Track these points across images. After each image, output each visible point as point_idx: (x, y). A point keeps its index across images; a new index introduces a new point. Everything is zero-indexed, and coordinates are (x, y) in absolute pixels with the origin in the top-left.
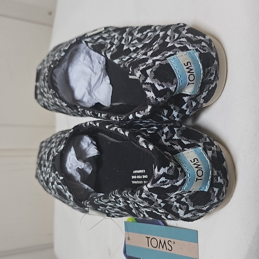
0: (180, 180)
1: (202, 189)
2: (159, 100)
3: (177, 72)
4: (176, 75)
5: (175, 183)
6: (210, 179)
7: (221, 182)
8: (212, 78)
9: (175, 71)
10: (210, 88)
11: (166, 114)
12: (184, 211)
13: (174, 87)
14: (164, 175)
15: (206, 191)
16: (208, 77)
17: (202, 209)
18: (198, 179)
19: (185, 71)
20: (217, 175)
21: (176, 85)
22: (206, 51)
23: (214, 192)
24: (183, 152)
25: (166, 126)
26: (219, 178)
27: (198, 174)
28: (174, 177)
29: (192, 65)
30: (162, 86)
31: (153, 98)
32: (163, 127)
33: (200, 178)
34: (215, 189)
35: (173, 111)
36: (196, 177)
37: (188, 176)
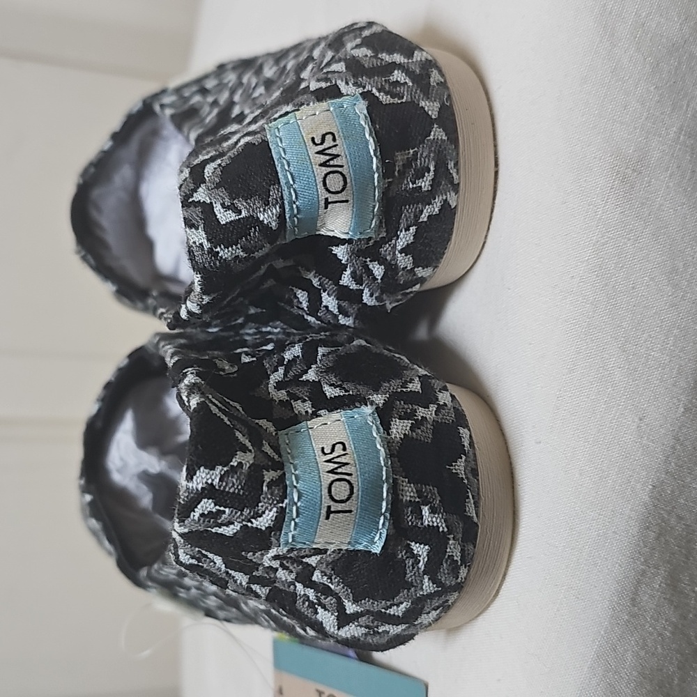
0: (267, 512)
1: (361, 544)
2: (225, 253)
3: (283, 165)
4: (279, 174)
5: (253, 520)
6: (383, 510)
7: (435, 524)
8: (425, 184)
9: (276, 163)
10: (424, 217)
11: (306, 305)
12: (333, 616)
13: (273, 214)
14: (209, 491)
15: (376, 551)
16: (406, 182)
17: (388, 612)
18: (332, 509)
19: (311, 163)
20: (417, 500)
21: (280, 207)
22: (403, 98)
23: (415, 558)
24: (309, 422)
25: (300, 341)
26: (426, 510)
27: (333, 494)
28: (247, 500)
29: (337, 142)
30: (233, 212)
31: (203, 249)
32: (288, 345)
33: (340, 507)
34: (414, 548)
35: (321, 294)
36: (326, 502)
37: (293, 498)
